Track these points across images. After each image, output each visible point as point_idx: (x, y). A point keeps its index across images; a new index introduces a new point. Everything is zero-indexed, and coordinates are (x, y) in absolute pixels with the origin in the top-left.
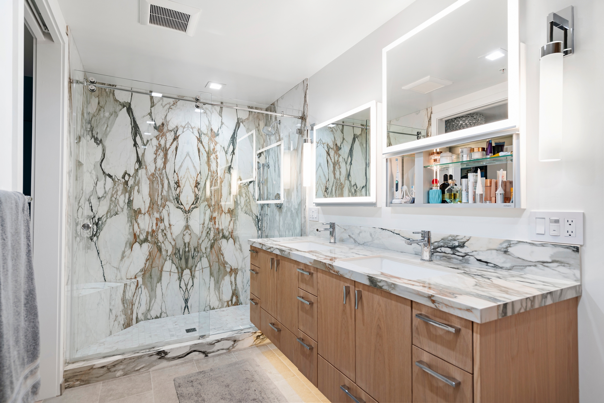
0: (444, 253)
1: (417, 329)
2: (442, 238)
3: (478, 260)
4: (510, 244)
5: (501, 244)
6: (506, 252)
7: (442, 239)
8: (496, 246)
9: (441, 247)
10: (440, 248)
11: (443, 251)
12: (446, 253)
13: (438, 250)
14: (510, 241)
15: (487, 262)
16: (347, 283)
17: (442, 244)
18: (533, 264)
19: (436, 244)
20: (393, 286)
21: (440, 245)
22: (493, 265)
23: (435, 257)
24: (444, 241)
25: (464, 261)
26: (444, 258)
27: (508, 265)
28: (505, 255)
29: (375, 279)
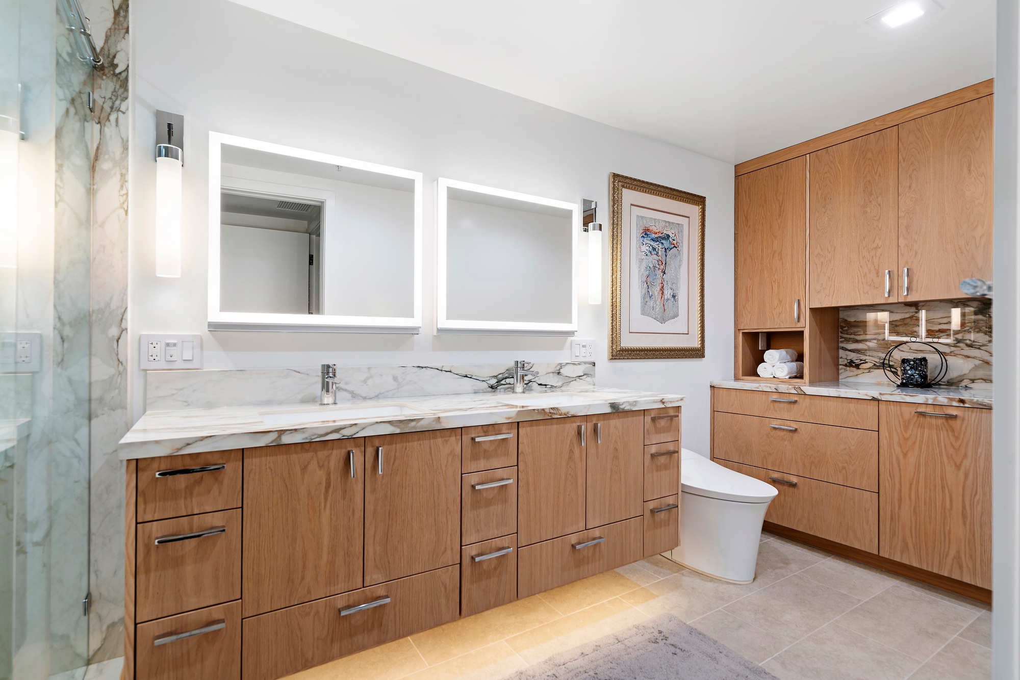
0: (509, 384)
1: (648, 431)
2: (507, 368)
3: (539, 385)
4: (561, 366)
5: (556, 367)
6: (559, 373)
7: (507, 370)
8: (552, 370)
9: (506, 378)
10: (504, 380)
11: (508, 383)
12: (511, 384)
13: (503, 382)
14: (562, 363)
15: (546, 385)
16: (575, 423)
17: (507, 375)
18: (574, 379)
19: (500, 376)
20: (634, 403)
21: (505, 377)
22: (550, 386)
23: (499, 391)
24: (510, 372)
25: (527, 388)
26: (509, 389)
27: (559, 384)
28: (558, 376)
29: (617, 404)
